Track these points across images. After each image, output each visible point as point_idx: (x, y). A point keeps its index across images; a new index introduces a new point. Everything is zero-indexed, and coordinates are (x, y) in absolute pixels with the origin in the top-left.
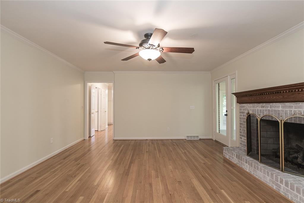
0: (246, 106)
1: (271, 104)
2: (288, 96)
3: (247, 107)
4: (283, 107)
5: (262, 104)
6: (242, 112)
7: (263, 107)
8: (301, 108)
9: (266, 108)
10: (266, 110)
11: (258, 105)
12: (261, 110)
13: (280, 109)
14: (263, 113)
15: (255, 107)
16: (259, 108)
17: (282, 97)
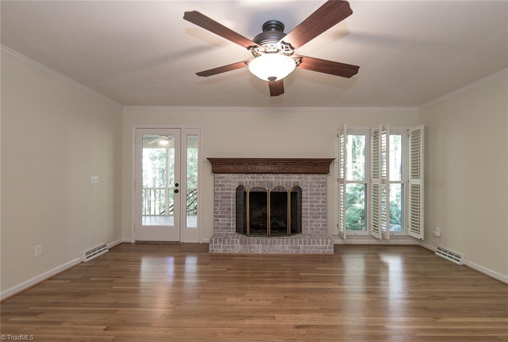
0: (227, 177)
1: (264, 175)
2: (283, 168)
3: (229, 178)
4: (275, 178)
5: (251, 175)
6: (220, 185)
7: (254, 178)
8: (291, 179)
9: (257, 179)
10: (257, 182)
11: (247, 175)
12: (251, 181)
13: (273, 180)
14: (254, 185)
15: (242, 179)
16: (248, 179)
17: (277, 169)
